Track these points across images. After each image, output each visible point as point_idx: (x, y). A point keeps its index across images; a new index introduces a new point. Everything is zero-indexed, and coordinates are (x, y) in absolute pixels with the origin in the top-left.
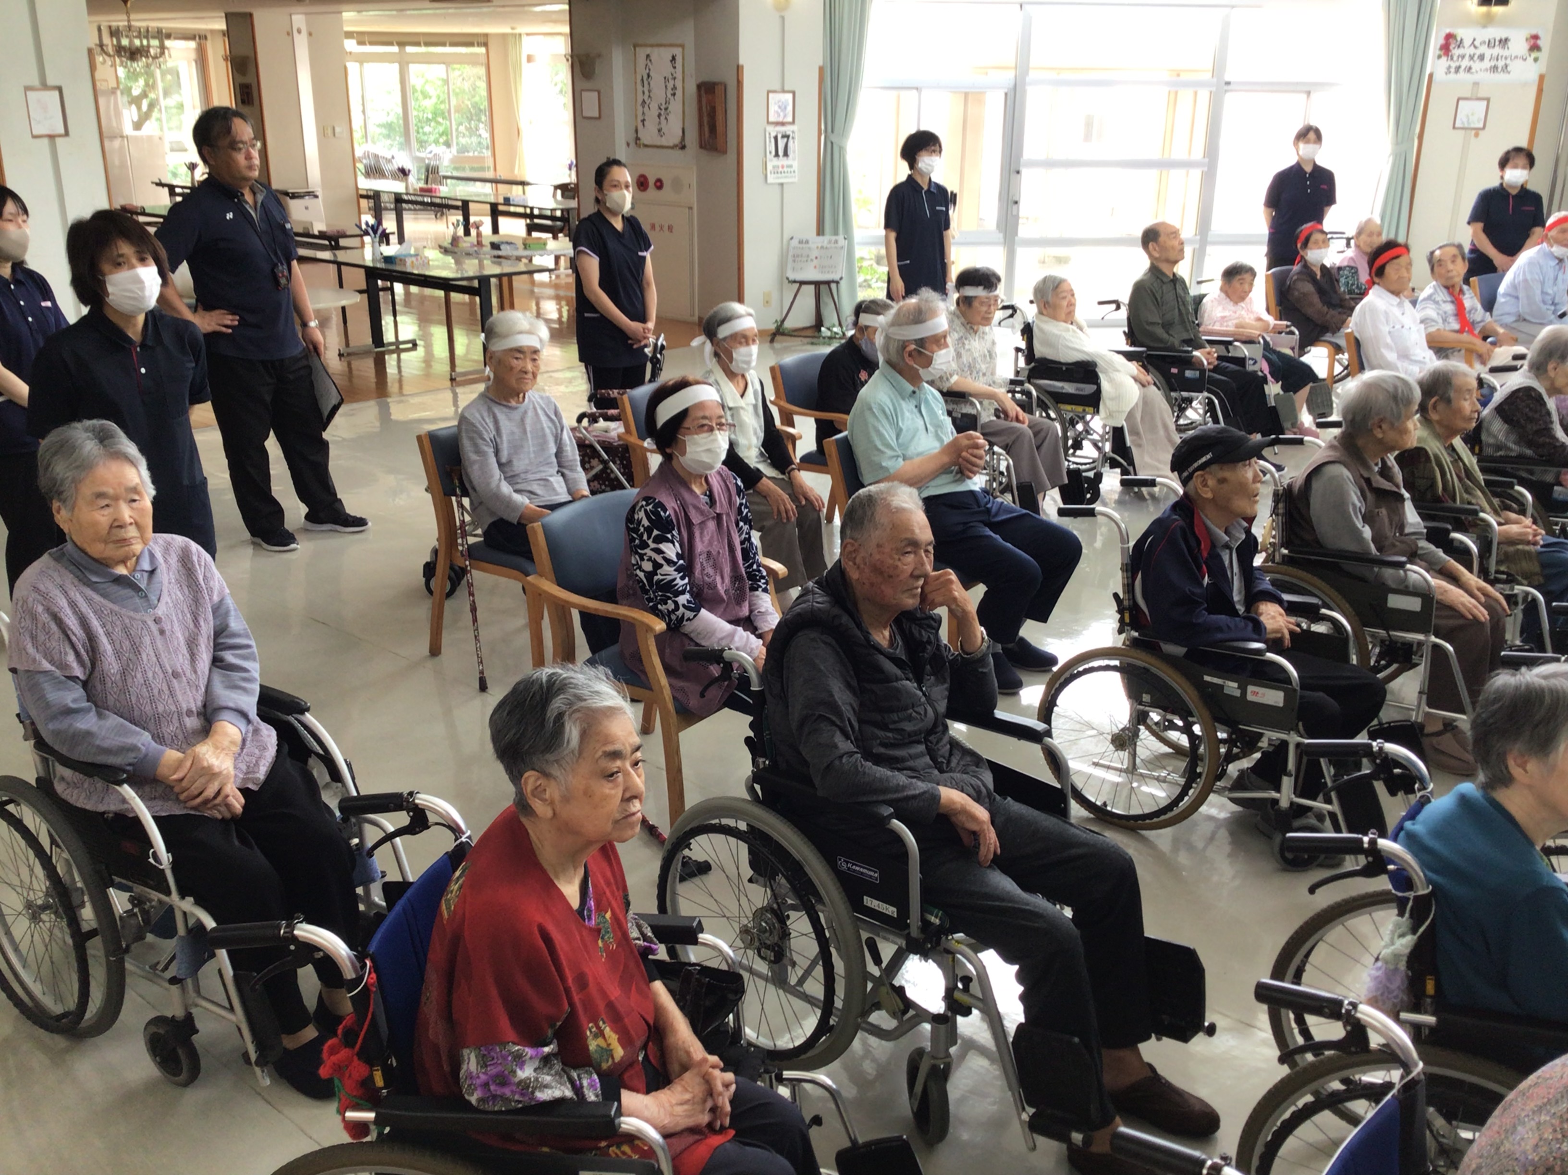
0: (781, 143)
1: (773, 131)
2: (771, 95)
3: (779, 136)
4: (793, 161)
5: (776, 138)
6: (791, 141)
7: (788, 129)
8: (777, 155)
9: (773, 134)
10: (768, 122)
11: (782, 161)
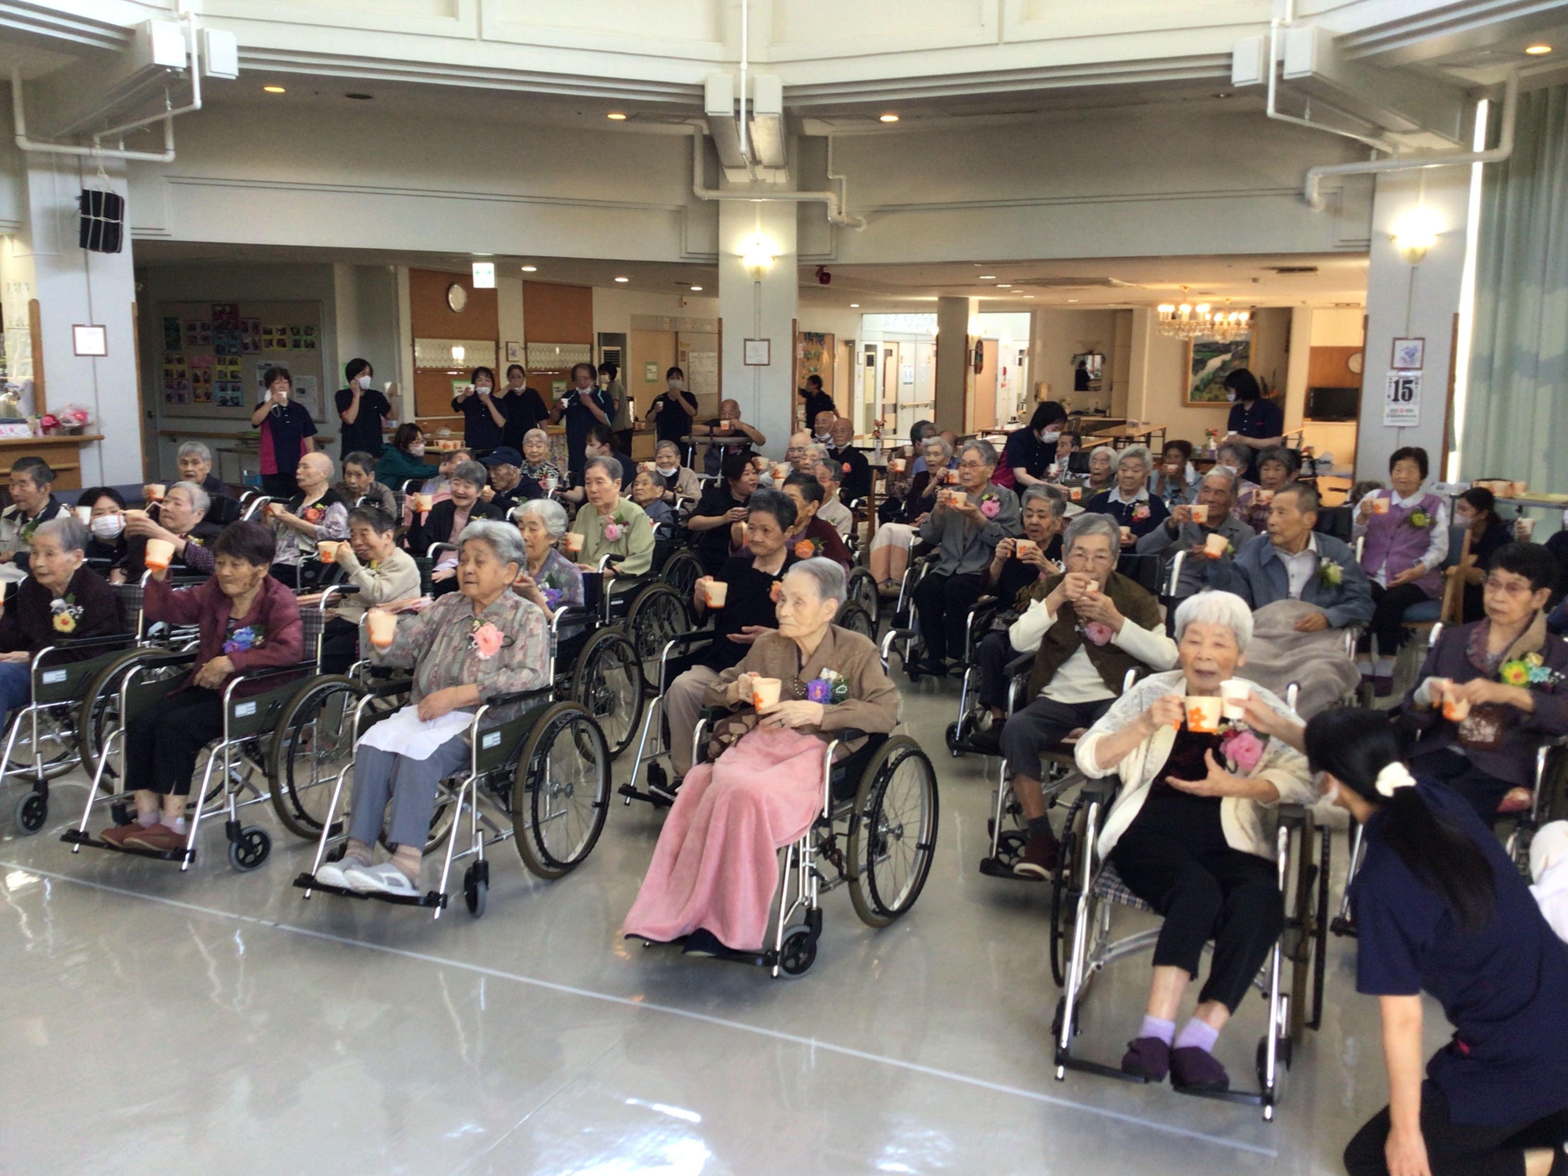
1: (1394, 375)
2: (1397, 342)
3: (1401, 381)
4: (1413, 406)
5: (1397, 383)
7: (1410, 374)
8: (1396, 399)
9: (1395, 379)
10: (1393, 368)
11: (1402, 405)
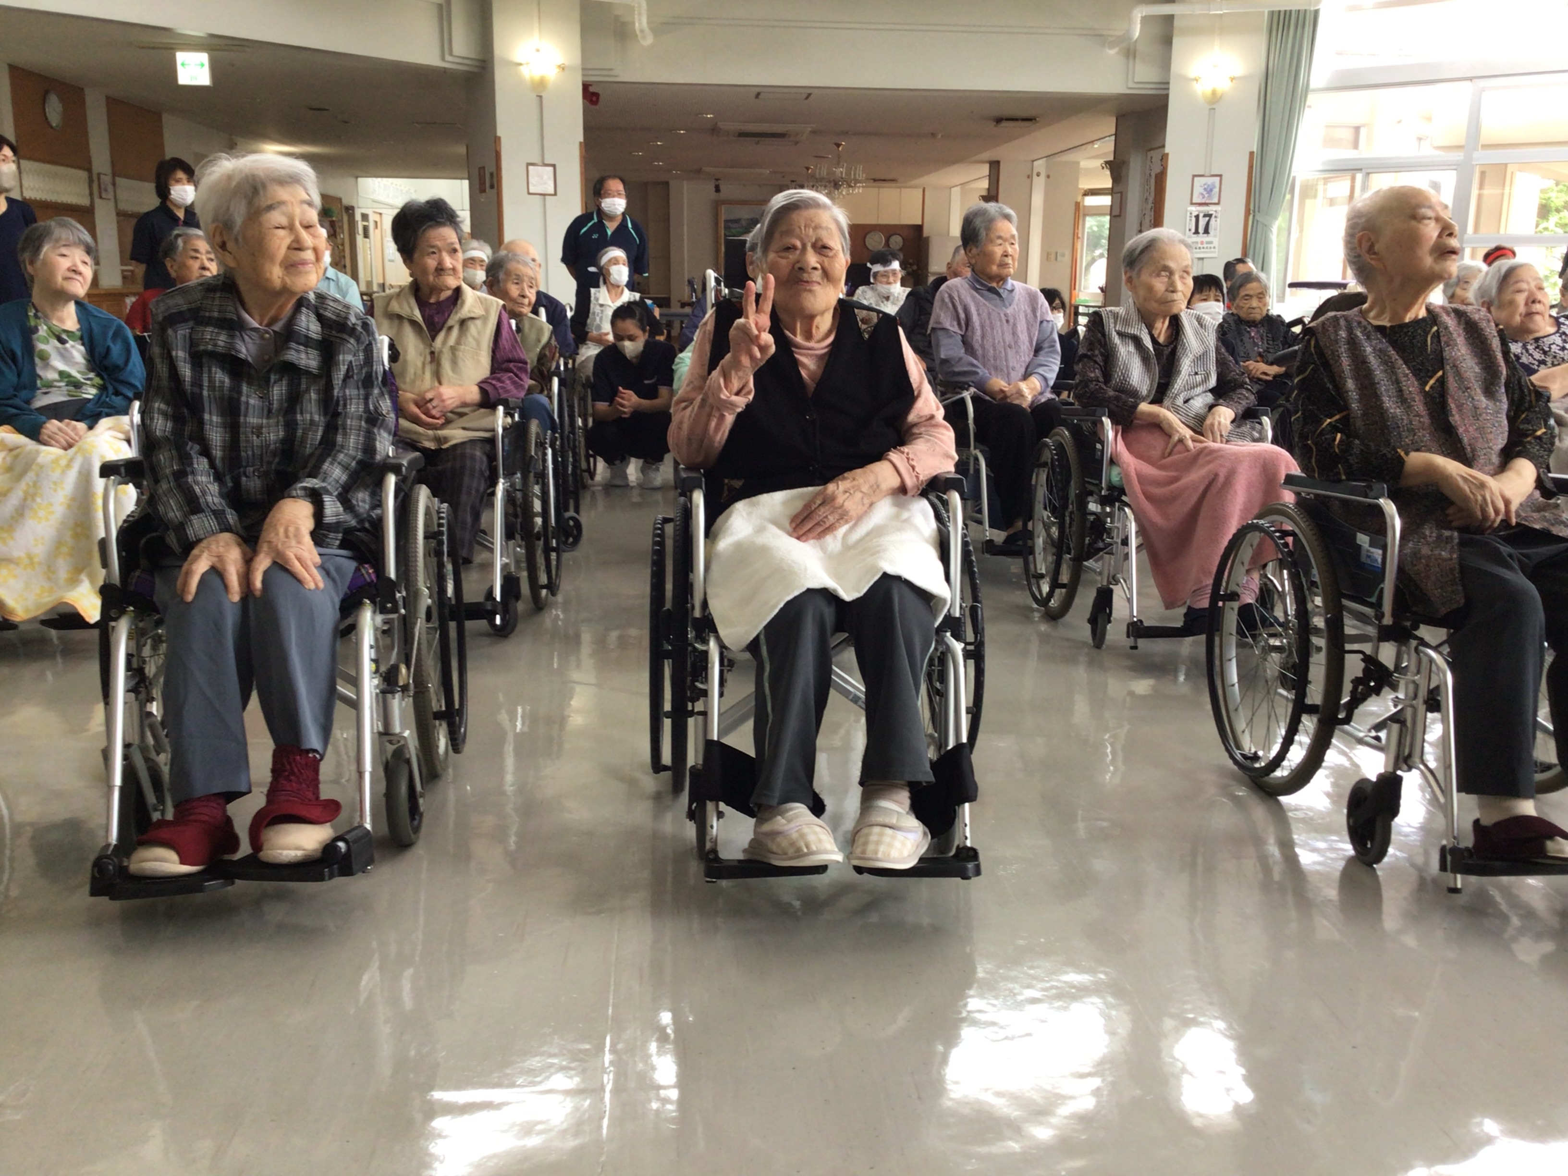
0: (1202, 222)
1: (1195, 210)
2: (1196, 179)
3: (1201, 215)
4: (1215, 238)
5: (1197, 217)
6: (1213, 219)
7: (1211, 209)
8: (1197, 232)
9: (1195, 214)
10: (1192, 204)
11: (1202, 238)
